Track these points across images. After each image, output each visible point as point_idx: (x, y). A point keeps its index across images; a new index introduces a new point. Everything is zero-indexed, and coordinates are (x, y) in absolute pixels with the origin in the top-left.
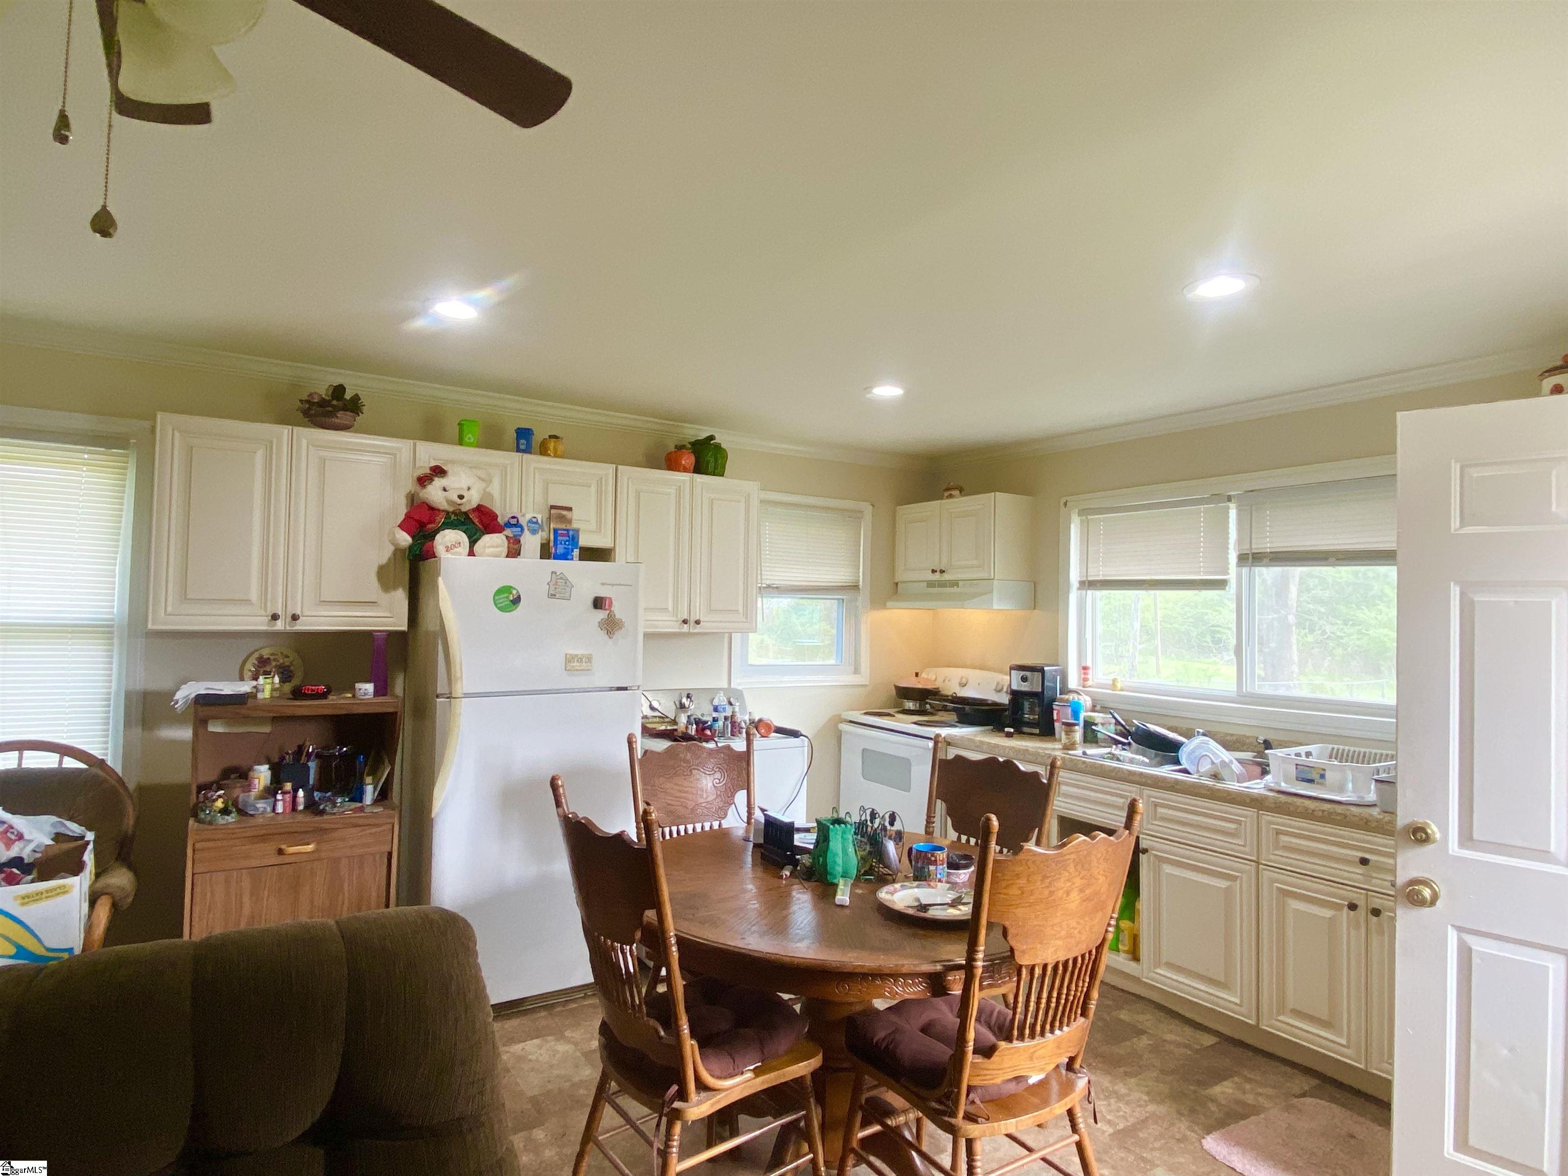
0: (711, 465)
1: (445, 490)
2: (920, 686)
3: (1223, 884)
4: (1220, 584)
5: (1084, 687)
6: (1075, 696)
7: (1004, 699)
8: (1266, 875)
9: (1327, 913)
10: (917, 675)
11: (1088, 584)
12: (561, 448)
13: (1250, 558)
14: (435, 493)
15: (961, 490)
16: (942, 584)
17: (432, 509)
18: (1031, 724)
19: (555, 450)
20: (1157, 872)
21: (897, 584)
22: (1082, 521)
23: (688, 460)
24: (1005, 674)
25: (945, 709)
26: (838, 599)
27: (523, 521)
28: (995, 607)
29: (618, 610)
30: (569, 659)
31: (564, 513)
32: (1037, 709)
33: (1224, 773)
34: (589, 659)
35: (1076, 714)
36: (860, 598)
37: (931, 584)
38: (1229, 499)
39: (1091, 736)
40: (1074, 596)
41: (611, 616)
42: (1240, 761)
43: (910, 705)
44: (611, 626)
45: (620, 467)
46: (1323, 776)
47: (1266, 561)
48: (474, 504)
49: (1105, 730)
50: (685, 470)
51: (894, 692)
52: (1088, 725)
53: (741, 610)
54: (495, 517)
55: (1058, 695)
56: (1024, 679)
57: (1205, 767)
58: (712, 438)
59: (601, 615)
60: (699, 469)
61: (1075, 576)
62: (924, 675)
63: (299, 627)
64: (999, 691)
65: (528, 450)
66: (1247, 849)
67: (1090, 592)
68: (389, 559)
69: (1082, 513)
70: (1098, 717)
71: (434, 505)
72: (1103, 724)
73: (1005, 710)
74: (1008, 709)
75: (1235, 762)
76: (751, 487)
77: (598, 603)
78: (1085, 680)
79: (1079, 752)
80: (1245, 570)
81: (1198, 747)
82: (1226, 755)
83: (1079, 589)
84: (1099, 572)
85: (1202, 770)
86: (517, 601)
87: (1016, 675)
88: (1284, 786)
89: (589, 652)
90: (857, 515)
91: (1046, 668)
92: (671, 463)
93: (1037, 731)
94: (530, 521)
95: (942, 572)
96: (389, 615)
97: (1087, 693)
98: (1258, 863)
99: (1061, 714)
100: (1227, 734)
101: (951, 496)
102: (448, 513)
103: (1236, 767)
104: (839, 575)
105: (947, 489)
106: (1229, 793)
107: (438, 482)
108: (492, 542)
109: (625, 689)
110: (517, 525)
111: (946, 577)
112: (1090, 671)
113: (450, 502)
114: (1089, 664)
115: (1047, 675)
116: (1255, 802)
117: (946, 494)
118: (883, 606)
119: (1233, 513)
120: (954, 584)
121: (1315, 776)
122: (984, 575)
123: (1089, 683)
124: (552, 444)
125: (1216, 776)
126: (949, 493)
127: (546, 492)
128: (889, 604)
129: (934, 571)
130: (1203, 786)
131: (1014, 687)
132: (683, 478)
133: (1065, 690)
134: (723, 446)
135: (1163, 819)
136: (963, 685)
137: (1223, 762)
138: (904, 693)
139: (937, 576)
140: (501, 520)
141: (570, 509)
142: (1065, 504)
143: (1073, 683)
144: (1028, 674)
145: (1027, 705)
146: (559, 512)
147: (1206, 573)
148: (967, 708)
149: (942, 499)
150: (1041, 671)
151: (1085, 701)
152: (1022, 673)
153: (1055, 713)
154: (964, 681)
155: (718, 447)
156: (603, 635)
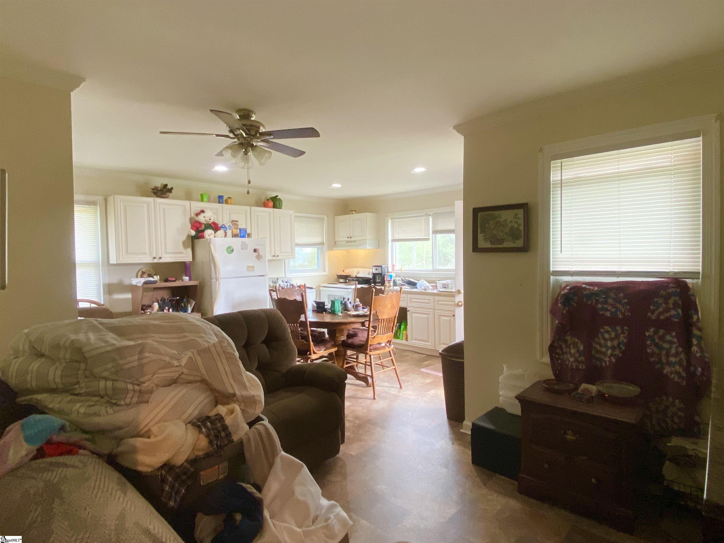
0: (278, 205)
1: (204, 217)
2: (345, 274)
3: (426, 316)
4: (428, 239)
5: (393, 271)
6: (391, 273)
7: (371, 276)
8: (436, 312)
9: (448, 318)
10: (343, 271)
11: (394, 240)
12: (232, 201)
13: (435, 232)
14: (201, 218)
15: (355, 211)
16: (351, 242)
17: (200, 224)
18: (379, 283)
19: (231, 202)
20: (412, 316)
21: (336, 242)
22: (392, 221)
23: (271, 204)
24: (370, 269)
25: (353, 280)
26: (317, 248)
27: (227, 226)
28: (368, 248)
29: (261, 253)
30: (248, 267)
31: (236, 222)
32: (380, 278)
33: (427, 289)
34: (253, 267)
35: (391, 278)
36: (324, 247)
37: (347, 242)
38: (430, 215)
39: (395, 284)
40: (390, 244)
41: (259, 254)
42: (432, 286)
43: (341, 280)
44: (259, 257)
45: (252, 207)
46: (448, 286)
47: (439, 233)
48: (212, 221)
49: (399, 282)
50: (271, 207)
51: (336, 276)
52: (394, 282)
53: (290, 251)
54: (218, 225)
55: (386, 274)
56: (376, 269)
57: (423, 288)
58: (277, 196)
59: (256, 254)
60: (274, 207)
61: (390, 238)
62: (345, 271)
63: (161, 261)
64: (369, 274)
65: (222, 203)
66: (432, 306)
67: (394, 243)
68: (185, 239)
69: (391, 219)
70: (397, 279)
71: (201, 222)
72: (398, 280)
73: (371, 279)
74: (372, 279)
75: (430, 286)
76: (291, 212)
77: (255, 251)
78: (394, 269)
79: (392, 288)
80: (434, 235)
81: (421, 282)
82: (428, 284)
83: (391, 242)
84: (397, 237)
85: (422, 288)
86: (233, 251)
87: (374, 268)
88: (441, 290)
89: (253, 265)
90: (322, 219)
91: (382, 266)
92: (265, 205)
93: (380, 284)
94: (229, 226)
95: (351, 238)
96: (186, 256)
97: (394, 272)
98: (434, 309)
99: (387, 278)
100: (430, 280)
101: (352, 213)
102: (205, 224)
103: (430, 287)
104: (318, 240)
105: (351, 211)
106: (428, 293)
107: (202, 215)
108: (221, 232)
109: (263, 276)
110: (225, 227)
111: (352, 239)
112: (395, 266)
113: (205, 221)
114: (394, 264)
115: (383, 268)
116: (434, 294)
117: (351, 213)
118: (332, 249)
119: (431, 219)
120: (354, 241)
121: (446, 286)
122: (364, 238)
123: (395, 269)
124: (229, 201)
125: (425, 289)
126: (352, 212)
127: (230, 216)
128: (334, 249)
129: (348, 238)
130: (423, 292)
131: (374, 272)
132: (270, 210)
133: (388, 272)
134: (281, 199)
135: (413, 302)
136: (358, 273)
137: (427, 286)
138: (340, 277)
139: (349, 239)
140: (219, 226)
141: (237, 221)
142: (387, 216)
143: (390, 270)
144: (377, 268)
145: (377, 277)
146: (234, 223)
147: (424, 236)
148: (360, 279)
149: (350, 214)
150: (381, 267)
151: (394, 275)
152: (376, 268)
153: (385, 278)
154: (358, 272)
155: (280, 199)
156: (257, 260)
